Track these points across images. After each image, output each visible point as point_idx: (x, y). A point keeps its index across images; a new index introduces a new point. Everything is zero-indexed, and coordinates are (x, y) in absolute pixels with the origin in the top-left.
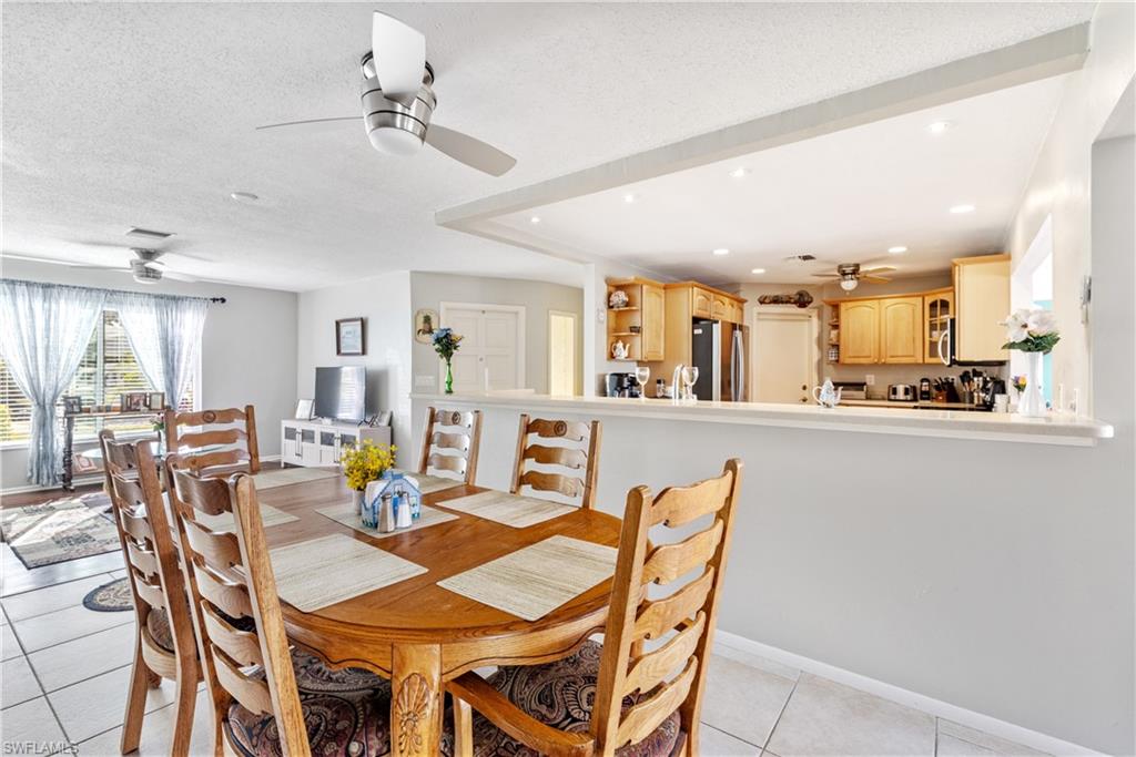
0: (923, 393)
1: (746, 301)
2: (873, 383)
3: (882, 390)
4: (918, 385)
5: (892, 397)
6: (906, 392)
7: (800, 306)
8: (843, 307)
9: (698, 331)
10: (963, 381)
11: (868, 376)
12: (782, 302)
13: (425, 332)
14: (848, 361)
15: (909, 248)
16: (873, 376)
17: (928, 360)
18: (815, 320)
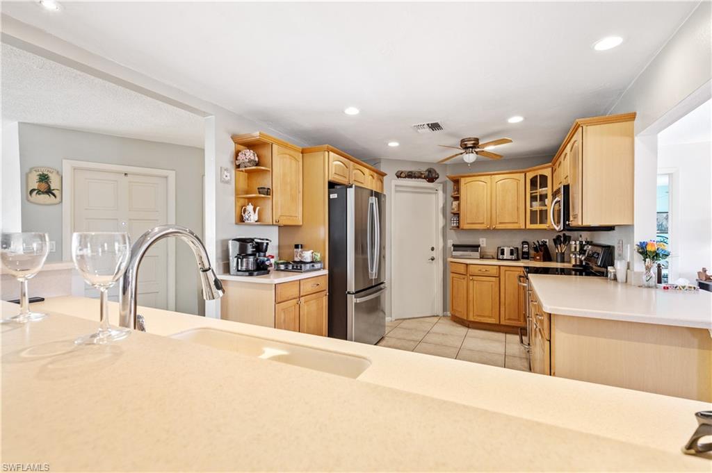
0: (523, 253)
1: (386, 175)
2: (485, 245)
3: (492, 251)
4: (520, 247)
5: (501, 257)
6: (512, 253)
7: (429, 181)
8: (463, 181)
9: (334, 196)
10: (555, 243)
11: (481, 240)
12: (415, 177)
13: (39, 192)
14: (467, 227)
15: (525, 118)
16: (484, 239)
17: (529, 226)
18: (440, 193)
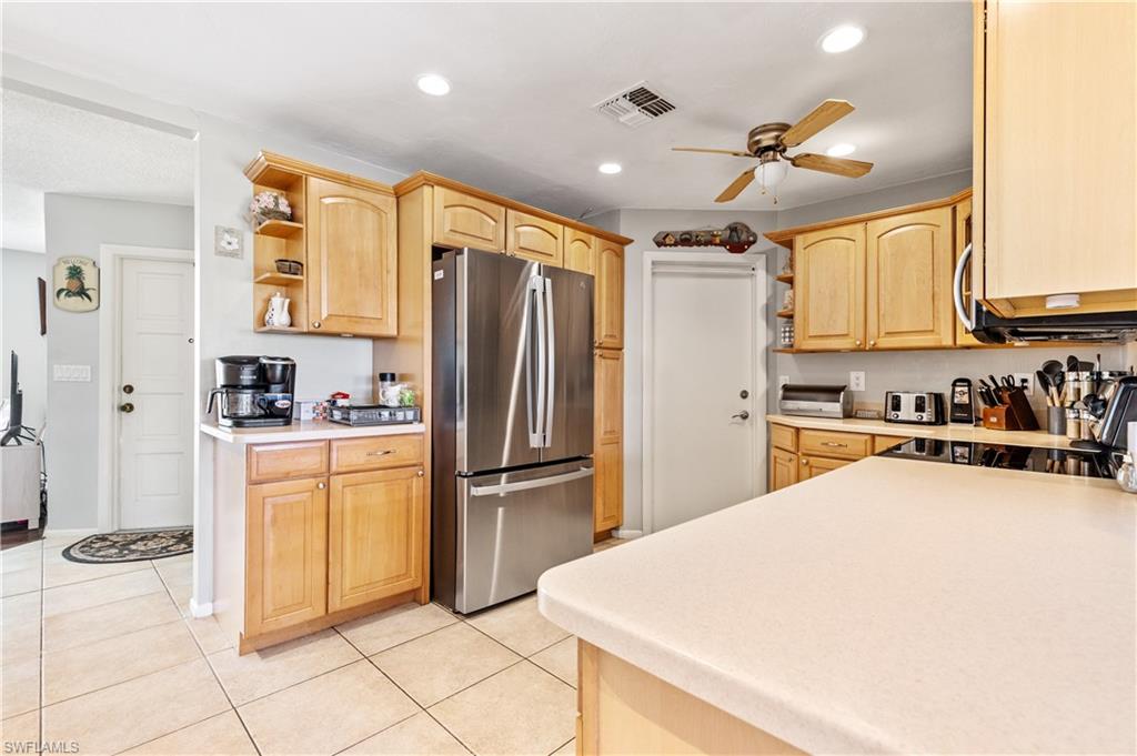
0: (956, 407)
1: (630, 241)
3: (877, 402)
4: (947, 393)
5: (892, 415)
6: (920, 407)
7: (732, 250)
8: (799, 241)
9: (439, 275)
11: (853, 375)
12: (699, 243)
13: (69, 293)
14: (809, 344)
15: (871, 33)
16: (862, 375)
17: (964, 339)
18: (761, 274)
